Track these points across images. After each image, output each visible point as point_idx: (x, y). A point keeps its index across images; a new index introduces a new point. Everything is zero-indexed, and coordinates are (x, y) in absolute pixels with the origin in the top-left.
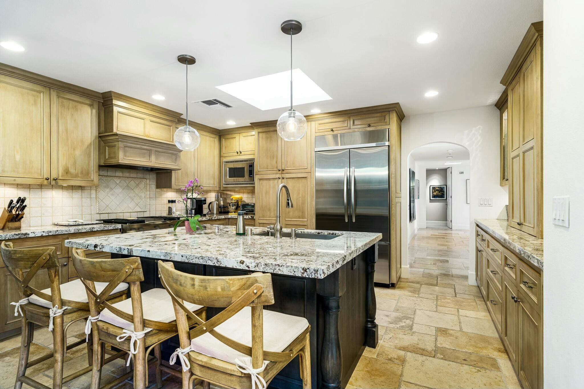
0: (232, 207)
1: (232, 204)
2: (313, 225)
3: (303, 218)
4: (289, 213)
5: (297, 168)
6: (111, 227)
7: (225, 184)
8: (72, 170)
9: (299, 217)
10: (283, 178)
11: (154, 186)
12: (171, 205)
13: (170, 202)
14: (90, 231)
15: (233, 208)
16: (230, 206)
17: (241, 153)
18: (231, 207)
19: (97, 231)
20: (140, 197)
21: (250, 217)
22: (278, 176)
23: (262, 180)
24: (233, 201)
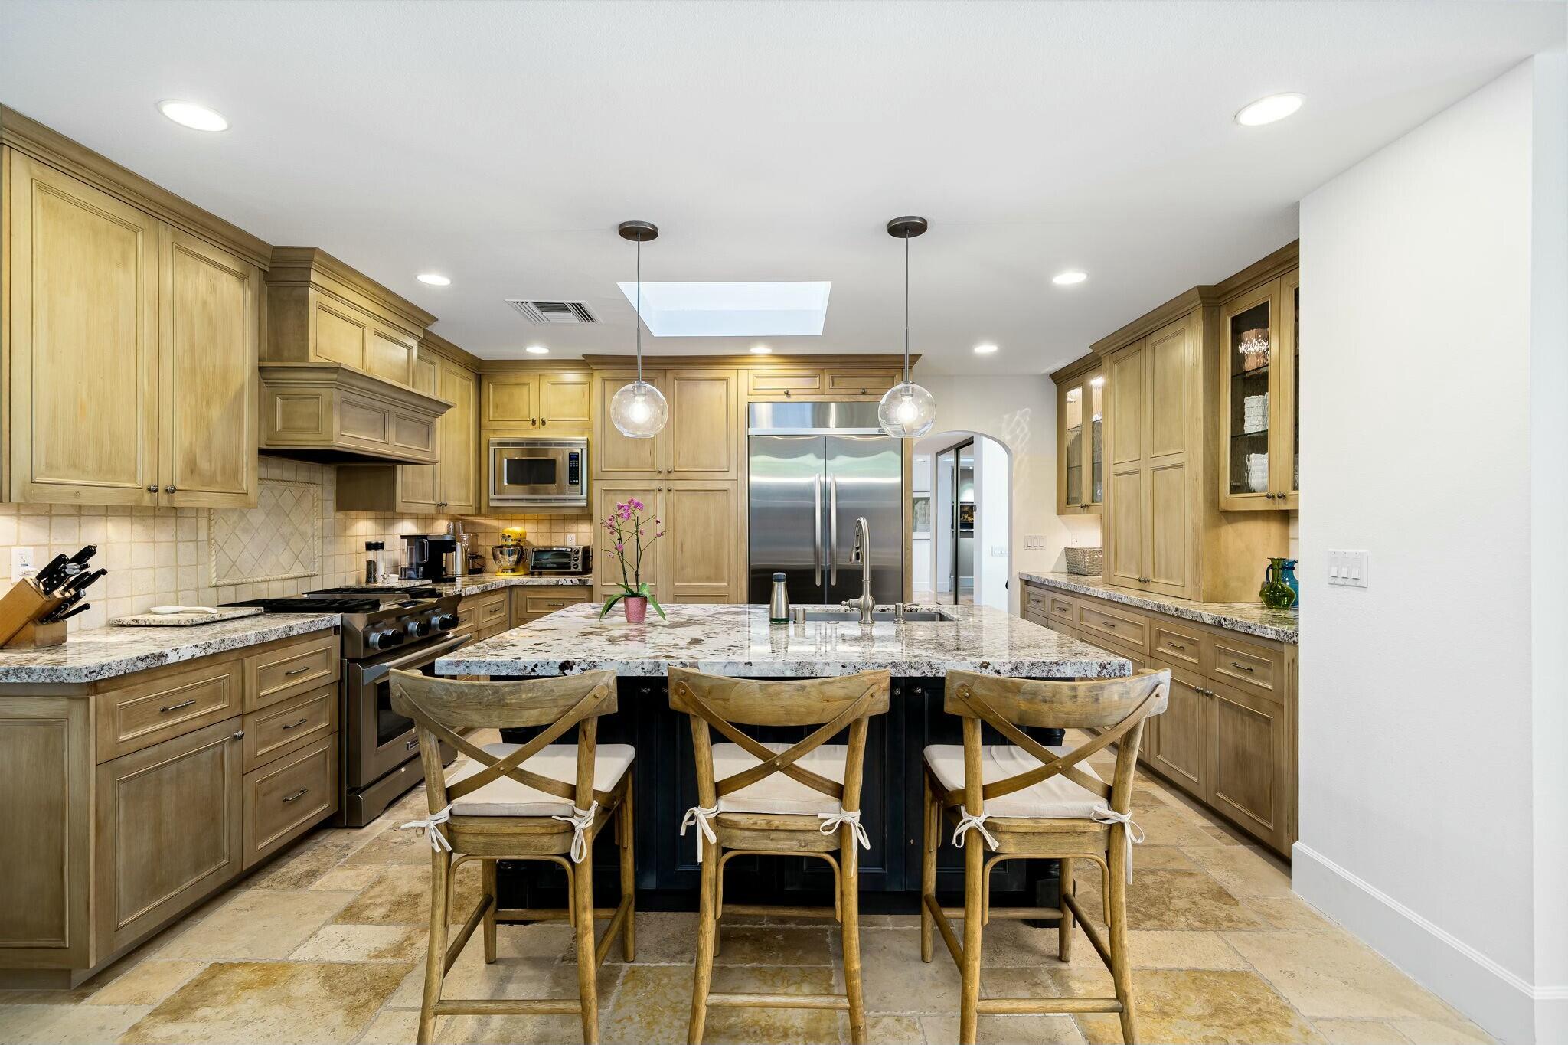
0: (509, 556)
1: (509, 551)
2: (741, 594)
3: (716, 581)
4: (683, 568)
5: (703, 467)
6: (323, 623)
7: (494, 500)
8: (203, 464)
9: (708, 579)
10: (669, 490)
11: (331, 505)
12: (371, 555)
13: (370, 546)
14: (284, 636)
15: (511, 559)
16: (501, 553)
17: (544, 423)
18: (507, 557)
19: (299, 635)
20: (303, 535)
21: (577, 582)
22: (655, 485)
23: (612, 493)
24: (510, 543)
